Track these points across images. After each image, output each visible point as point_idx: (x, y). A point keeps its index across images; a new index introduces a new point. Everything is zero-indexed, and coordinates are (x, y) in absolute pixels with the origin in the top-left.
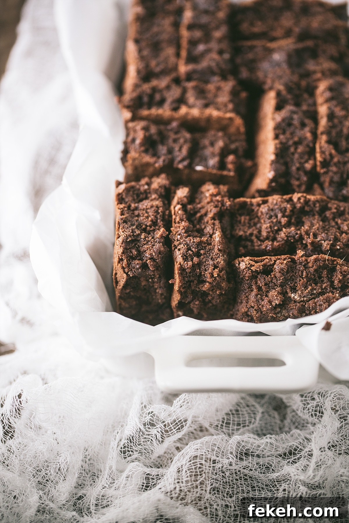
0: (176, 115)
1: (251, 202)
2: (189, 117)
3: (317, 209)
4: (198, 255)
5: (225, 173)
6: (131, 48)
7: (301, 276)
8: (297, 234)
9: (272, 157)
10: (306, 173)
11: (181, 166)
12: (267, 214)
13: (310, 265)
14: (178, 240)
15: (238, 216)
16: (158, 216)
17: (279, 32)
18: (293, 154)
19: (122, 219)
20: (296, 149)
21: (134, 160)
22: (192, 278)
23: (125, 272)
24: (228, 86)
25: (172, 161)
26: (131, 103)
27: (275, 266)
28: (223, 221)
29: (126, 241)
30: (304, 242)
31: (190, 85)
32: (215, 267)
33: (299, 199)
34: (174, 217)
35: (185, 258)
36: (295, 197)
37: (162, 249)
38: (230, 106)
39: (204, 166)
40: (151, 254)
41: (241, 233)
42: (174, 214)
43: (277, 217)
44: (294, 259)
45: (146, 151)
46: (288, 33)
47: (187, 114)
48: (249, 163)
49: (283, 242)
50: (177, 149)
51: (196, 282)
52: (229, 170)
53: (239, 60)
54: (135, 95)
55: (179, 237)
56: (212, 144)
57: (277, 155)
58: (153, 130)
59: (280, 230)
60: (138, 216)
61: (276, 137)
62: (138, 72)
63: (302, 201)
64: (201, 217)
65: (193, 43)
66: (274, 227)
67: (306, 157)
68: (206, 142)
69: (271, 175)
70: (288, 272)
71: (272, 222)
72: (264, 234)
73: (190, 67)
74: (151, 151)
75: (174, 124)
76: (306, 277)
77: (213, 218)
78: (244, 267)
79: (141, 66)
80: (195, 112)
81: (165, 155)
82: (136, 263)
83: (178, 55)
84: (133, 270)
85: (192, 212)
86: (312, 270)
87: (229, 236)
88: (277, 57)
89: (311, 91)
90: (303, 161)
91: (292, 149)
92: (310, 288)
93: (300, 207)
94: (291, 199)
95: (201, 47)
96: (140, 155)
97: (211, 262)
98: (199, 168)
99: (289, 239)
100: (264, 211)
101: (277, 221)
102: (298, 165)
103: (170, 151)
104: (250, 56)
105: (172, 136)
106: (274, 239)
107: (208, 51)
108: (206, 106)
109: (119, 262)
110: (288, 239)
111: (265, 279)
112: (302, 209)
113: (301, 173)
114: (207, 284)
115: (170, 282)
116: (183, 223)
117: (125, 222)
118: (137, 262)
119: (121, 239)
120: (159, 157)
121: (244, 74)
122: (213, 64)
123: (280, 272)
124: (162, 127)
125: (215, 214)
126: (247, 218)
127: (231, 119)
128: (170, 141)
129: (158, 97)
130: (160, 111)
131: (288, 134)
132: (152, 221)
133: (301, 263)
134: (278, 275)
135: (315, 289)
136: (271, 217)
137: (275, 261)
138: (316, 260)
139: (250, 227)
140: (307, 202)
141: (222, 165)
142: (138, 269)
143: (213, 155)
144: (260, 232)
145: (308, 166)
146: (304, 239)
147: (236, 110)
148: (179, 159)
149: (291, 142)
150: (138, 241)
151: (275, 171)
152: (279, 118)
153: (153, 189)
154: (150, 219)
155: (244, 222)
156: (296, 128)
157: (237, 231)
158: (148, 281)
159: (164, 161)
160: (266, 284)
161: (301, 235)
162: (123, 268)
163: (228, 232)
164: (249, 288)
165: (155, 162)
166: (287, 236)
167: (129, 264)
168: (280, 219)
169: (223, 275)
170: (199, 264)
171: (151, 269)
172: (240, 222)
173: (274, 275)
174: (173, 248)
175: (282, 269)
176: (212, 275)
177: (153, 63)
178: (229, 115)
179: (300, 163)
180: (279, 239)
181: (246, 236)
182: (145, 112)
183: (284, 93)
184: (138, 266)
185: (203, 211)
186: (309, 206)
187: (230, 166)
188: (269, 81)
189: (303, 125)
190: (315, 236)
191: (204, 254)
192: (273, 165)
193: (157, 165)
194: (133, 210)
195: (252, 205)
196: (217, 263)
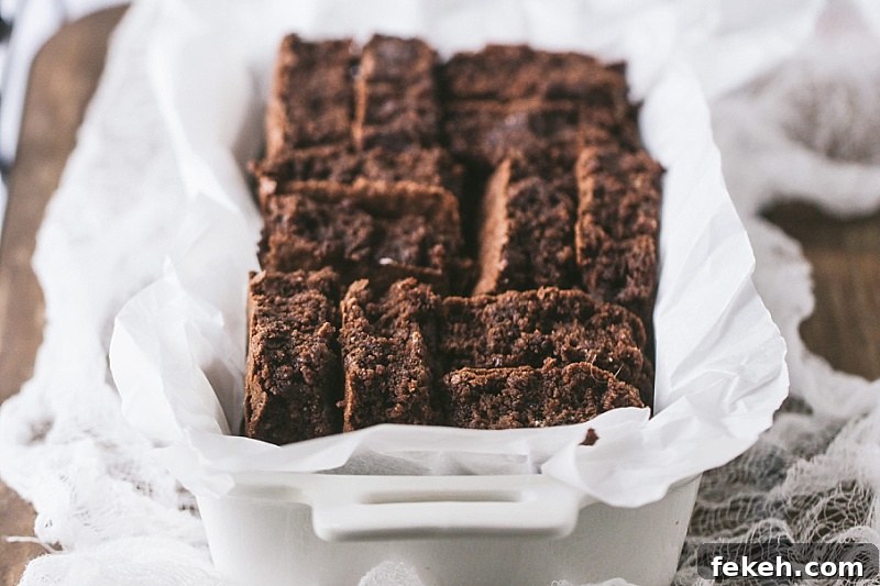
0: (349, 190)
1: (469, 303)
2: (370, 193)
3: (577, 311)
4: (384, 361)
5: (427, 270)
6: (275, 106)
7: (551, 396)
8: (543, 339)
9: (504, 240)
10: (559, 267)
11: (355, 257)
12: (495, 315)
13: (565, 379)
14: (351, 343)
15: (448, 323)
16: (320, 313)
17: (514, 90)
18: (538, 240)
19: (260, 311)
20: (542, 234)
21: (280, 246)
22: (373, 397)
23: (264, 389)
24: (433, 156)
25: (341, 249)
26: (276, 170)
27: (509, 379)
28: (425, 328)
29: (268, 338)
30: (555, 353)
31: (370, 155)
32: (411, 377)
33: (547, 295)
34: (344, 315)
35: (362, 364)
36: (541, 293)
37: (326, 351)
38: (437, 179)
39: (394, 259)
40: (307, 356)
41: (454, 345)
42: (345, 311)
43: (511, 318)
44: (539, 373)
45: (300, 233)
46: (530, 91)
47: (366, 189)
48: (468, 263)
49: (521, 353)
50: (350, 231)
51: (379, 404)
52: (436, 267)
53: (450, 126)
54: (280, 160)
55: (353, 339)
56: (407, 232)
57: (511, 238)
58: (311, 206)
59: (516, 336)
60: (287, 311)
61: (511, 215)
62: (286, 138)
63: (552, 297)
64: (389, 321)
65: (375, 101)
66: (507, 332)
67: (559, 244)
68: (398, 230)
69: (501, 265)
70: (528, 388)
71: (504, 326)
72: (492, 344)
73: (371, 131)
74: (307, 233)
75: (346, 203)
76: (559, 397)
77: (409, 318)
78: (458, 381)
79: (291, 130)
80: (380, 186)
81: (330, 239)
82: (283, 371)
83: (352, 117)
84: (278, 382)
85: (373, 313)
86: (567, 388)
87: (434, 350)
88: (511, 121)
89: (569, 165)
90: (554, 249)
91: (537, 233)
92: (565, 411)
93: (549, 307)
94: (534, 298)
95: (389, 107)
96: (290, 238)
97: (405, 372)
98: (385, 261)
99: (532, 348)
100: (490, 310)
101: (510, 325)
102: (545, 254)
103: (339, 235)
104: (470, 123)
105: (341, 217)
106: (508, 351)
107: (401, 111)
108: (397, 178)
109: (255, 373)
110: (529, 348)
111: (492, 399)
112: (552, 310)
113: (552, 267)
114: (398, 405)
115: (338, 405)
116: (360, 319)
117: (265, 314)
118: (285, 368)
119: (258, 336)
120: (320, 243)
121: (460, 145)
122: (409, 127)
123: (516, 387)
124: (326, 207)
125: (410, 314)
126: (464, 325)
127: (436, 196)
128: (339, 223)
129: (318, 167)
130: (322, 184)
131: (530, 214)
132: (309, 317)
133: (550, 378)
134: (513, 392)
135: (573, 415)
136: (501, 319)
137: (508, 374)
138: (574, 371)
139: (467, 339)
140: (559, 300)
141: (422, 259)
142: (285, 380)
143: (408, 244)
144: (484, 344)
145: (562, 255)
146: (554, 348)
147: (444, 184)
148: (354, 245)
149: (534, 223)
150: (288, 340)
151: (509, 259)
152: (513, 192)
153: (311, 282)
154: (306, 314)
155: (459, 331)
156: (542, 204)
157: (447, 344)
158: (301, 410)
159: (328, 247)
160: (493, 407)
161: (550, 341)
162: (262, 382)
163: (433, 344)
164: (466, 417)
165: (314, 249)
166: (527, 344)
167: (271, 373)
168: (517, 321)
169: (424, 391)
170: (386, 376)
171: (307, 380)
172: (452, 332)
173: (507, 393)
174: (343, 354)
175: (519, 382)
176: (406, 390)
177: (310, 127)
178: (433, 189)
179: (549, 253)
180: (515, 349)
181: (462, 350)
182: (298, 185)
183: (523, 163)
184: (286, 375)
185: (391, 312)
186: (563, 306)
187: (436, 260)
188: (499, 152)
189: (554, 202)
190: (573, 344)
191: (394, 360)
192: (506, 252)
193: (317, 253)
194: (279, 305)
195: (471, 306)
196: (415, 373)
